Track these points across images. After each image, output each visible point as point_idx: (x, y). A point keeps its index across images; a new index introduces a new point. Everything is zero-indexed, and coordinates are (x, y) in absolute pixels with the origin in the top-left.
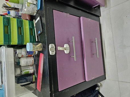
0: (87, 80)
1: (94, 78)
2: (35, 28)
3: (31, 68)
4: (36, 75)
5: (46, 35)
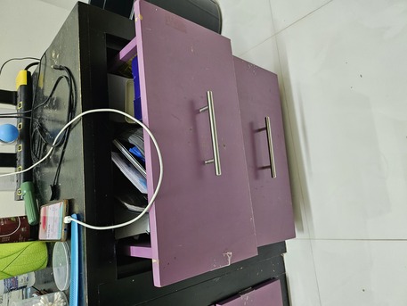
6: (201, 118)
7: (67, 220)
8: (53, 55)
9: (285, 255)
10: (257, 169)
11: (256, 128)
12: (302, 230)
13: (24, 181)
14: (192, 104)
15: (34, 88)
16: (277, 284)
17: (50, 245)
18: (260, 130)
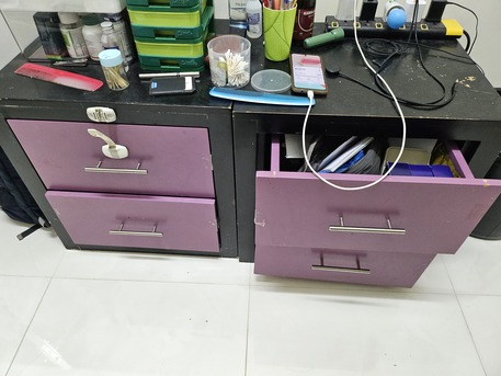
0: (48, 194)
1: (58, 213)
2: (175, 74)
3: (80, 51)
4: (61, 63)
5: (136, 103)
6: (381, 219)
7: (311, 94)
8: (471, 79)
9: (237, 260)
10: (322, 253)
11: (360, 259)
12: (258, 280)
13: (345, 30)
14: (396, 213)
15: (440, 42)
16: (217, 250)
17: (286, 65)
18: (358, 263)
